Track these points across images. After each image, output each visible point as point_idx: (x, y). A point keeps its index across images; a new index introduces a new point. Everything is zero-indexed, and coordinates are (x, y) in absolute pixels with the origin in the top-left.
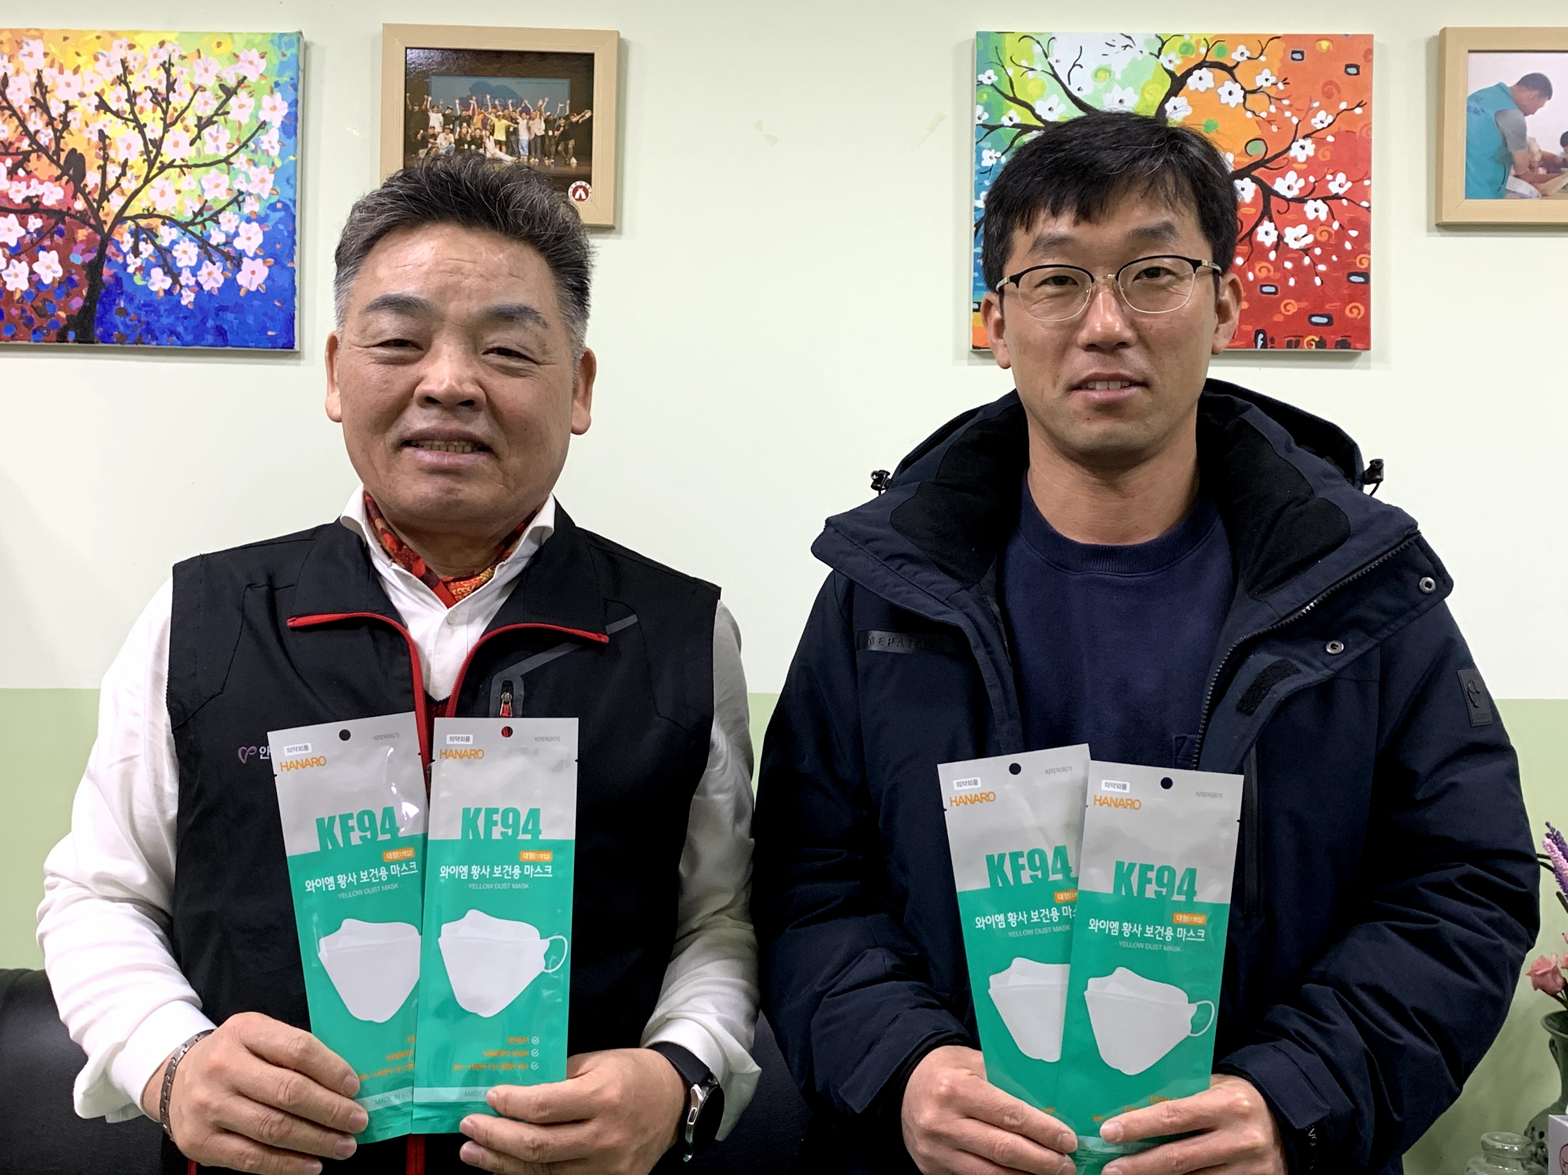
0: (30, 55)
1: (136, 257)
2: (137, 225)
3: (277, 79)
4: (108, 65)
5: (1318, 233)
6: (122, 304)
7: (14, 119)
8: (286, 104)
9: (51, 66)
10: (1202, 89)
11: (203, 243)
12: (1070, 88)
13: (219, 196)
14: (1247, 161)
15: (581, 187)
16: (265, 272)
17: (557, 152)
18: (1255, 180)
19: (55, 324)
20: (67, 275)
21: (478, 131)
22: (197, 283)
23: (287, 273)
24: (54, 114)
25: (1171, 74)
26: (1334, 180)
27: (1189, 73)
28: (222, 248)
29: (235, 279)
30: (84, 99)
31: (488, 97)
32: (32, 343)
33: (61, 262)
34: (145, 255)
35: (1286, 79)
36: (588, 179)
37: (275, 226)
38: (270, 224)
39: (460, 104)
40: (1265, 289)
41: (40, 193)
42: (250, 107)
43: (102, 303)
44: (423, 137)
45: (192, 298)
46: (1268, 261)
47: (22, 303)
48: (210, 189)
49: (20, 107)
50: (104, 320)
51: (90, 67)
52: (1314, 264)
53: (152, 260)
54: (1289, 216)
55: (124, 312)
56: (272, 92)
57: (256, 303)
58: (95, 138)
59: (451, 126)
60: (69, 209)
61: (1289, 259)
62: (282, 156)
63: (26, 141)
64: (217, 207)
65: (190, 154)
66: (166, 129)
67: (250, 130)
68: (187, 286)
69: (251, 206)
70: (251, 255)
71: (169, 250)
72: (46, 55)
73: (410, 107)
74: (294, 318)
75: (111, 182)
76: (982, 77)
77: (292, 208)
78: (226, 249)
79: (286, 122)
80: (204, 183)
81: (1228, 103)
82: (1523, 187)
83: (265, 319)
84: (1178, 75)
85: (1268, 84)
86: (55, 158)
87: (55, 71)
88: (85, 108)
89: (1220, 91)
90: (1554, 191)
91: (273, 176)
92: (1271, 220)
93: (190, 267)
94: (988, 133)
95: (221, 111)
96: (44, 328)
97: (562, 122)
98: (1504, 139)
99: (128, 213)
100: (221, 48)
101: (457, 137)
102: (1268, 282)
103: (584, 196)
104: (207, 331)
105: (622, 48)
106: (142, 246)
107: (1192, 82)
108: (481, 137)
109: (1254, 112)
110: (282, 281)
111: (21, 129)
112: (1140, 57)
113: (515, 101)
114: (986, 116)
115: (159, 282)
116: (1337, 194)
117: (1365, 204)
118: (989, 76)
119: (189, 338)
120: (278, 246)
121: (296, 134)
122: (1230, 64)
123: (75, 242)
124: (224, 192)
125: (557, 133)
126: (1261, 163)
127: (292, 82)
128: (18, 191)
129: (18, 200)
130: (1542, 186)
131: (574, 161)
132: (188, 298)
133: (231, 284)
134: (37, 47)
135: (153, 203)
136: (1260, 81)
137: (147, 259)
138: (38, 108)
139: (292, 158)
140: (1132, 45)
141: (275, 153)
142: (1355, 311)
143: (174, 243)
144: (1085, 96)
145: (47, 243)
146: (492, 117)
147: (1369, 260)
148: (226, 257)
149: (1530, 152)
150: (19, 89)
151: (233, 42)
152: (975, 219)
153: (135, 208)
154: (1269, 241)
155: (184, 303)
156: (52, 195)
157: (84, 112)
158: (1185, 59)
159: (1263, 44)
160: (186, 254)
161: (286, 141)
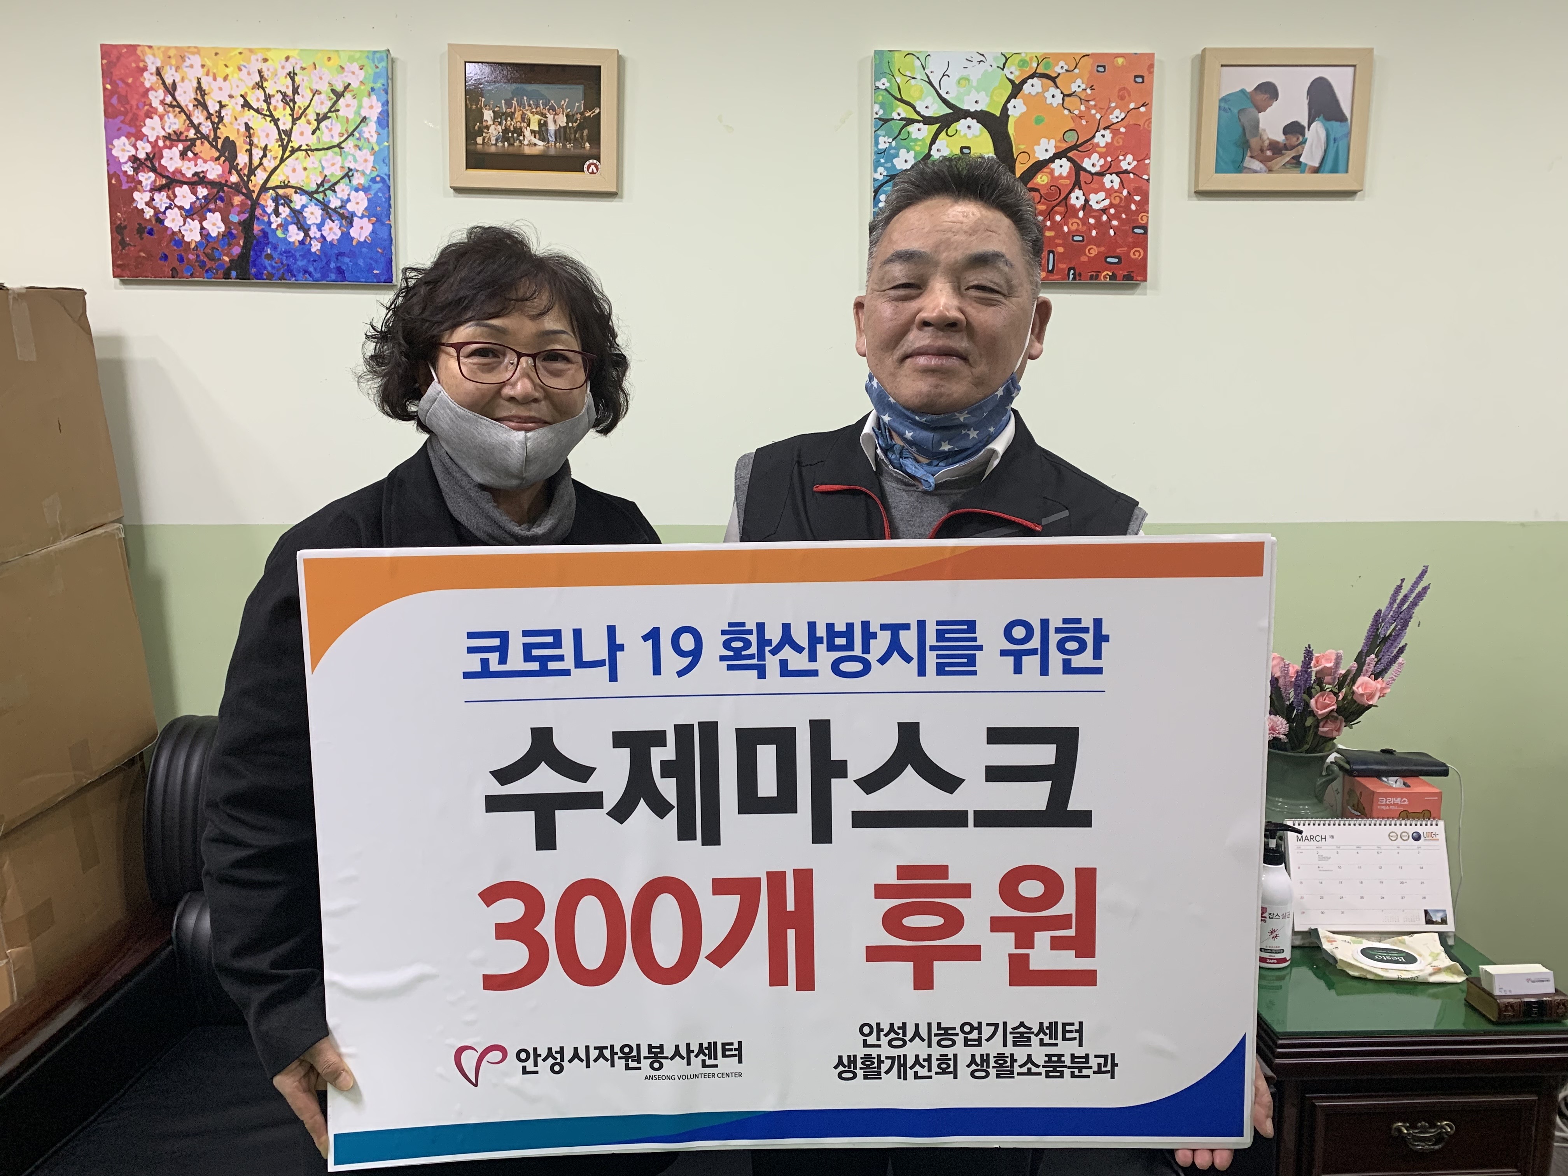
0: (191, 66)
1: (277, 217)
2: (277, 194)
3: (372, 85)
4: (249, 74)
5: (1112, 198)
6: (269, 251)
7: (182, 114)
8: (380, 104)
9: (207, 74)
10: (1034, 93)
11: (325, 206)
12: (940, 92)
13: (334, 172)
14: (1065, 146)
15: (593, 164)
16: (370, 227)
17: (576, 139)
18: (1070, 159)
19: (221, 266)
20: (228, 230)
21: (518, 123)
22: (322, 235)
23: (386, 228)
24: (211, 111)
25: (1012, 81)
26: (1124, 159)
27: (1024, 82)
28: (339, 210)
29: (349, 233)
30: (233, 99)
31: (525, 98)
32: (206, 280)
33: (222, 220)
34: (283, 216)
35: (1092, 86)
36: (598, 159)
37: (376, 194)
38: (372, 192)
39: (505, 103)
40: (1076, 238)
41: (204, 170)
42: (354, 106)
43: (255, 251)
44: (479, 127)
45: (319, 247)
46: (1078, 217)
47: (197, 250)
48: (328, 167)
49: (186, 106)
50: (257, 263)
51: (236, 75)
52: (1109, 220)
53: (289, 219)
54: (1092, 186)
55: (270, 257)
56: (370, 95)
58: (243, 129)
59: (499, 120)
60: (227, 181)
61: (1093, 217)
62: (379, 142)
63: (192, 131)
64: (334, 180)
65: (313, 141)
66: (294, 123)
67: (355, 122)
68: (315, 238)
69: (357, 180)
70: (360, 215)
71: (300, 212)
72: (203, 66)
73: (469, 106)
74: (392, 261)
75: (256, 162)
76: (878, 84)
77: (388, 181)
78: (342, 211)
79: (381, 117)
80: (324, 163)
81: (1051, 104)
82: (1256, 165)
83: (372, 262)
84: (1017, 83)
85: (1080, 90)
86: (214, 143)
87: (210, 78)
89: (1046, 94)
90: (1277, 167)
91: (372, 157)
92: (1080, 189)
93: (316, 224)
94: (883, 125)
95: (333, 109)
96: (214, 269)
97: (579, 116)
98: (1244, 129)
99: (270, 184)
100: (332, 61)
101: (503, 128)
102: (1077, 233)
103: (595, 171)
104: (330, 270)
105: (621, 61)
106: (281, 209)
107: (1026, 88)
108: (521, 128)
109: (1069, 110)
110: (383, 234)
111: (188, 122)
112: (990, 70)
113: (544, 101)
114: (881, 112)
115: (295, 235)
116: (1127, 170)
117: (1145, 177)
118: (884, 83)
119: (318, 275)
120: (378, 209)
121: (388, 126)
122: (1054, 75)
123: (232, 205)
124: (339, 170)
125: (575, 125)
126: (1075, 147)
127: (383, 87)
128: (189, 168)
129: (189, 175)
130: (1269, 163)
131: (587, 145)
132: (316, 247)
133: (346, 236)
134: (196, 60)
135: (288, 177)
136: (1074, 88)
137: (285, 219)
138: (199, 107)
139: (386, 144)
140: (984, 60)
141: (373, 140)
142: (1137, 254)
143: (304, 206)
144: (951, 98)
145: (212, 206)
146: (528, 113)
147: (1148, 217)
148: (342, 216)
149: (1261, 139)
150: (185, 92)
151: (339, 57)
152: (874, 187)
153: (274, 181)
154: (1079, 204)
155: (313, 250)
156: (214, 171)
157: (234, 109)
158: (1022, 71)
159: (1077, 60)
160: (313, 215)
161: (381, 131)
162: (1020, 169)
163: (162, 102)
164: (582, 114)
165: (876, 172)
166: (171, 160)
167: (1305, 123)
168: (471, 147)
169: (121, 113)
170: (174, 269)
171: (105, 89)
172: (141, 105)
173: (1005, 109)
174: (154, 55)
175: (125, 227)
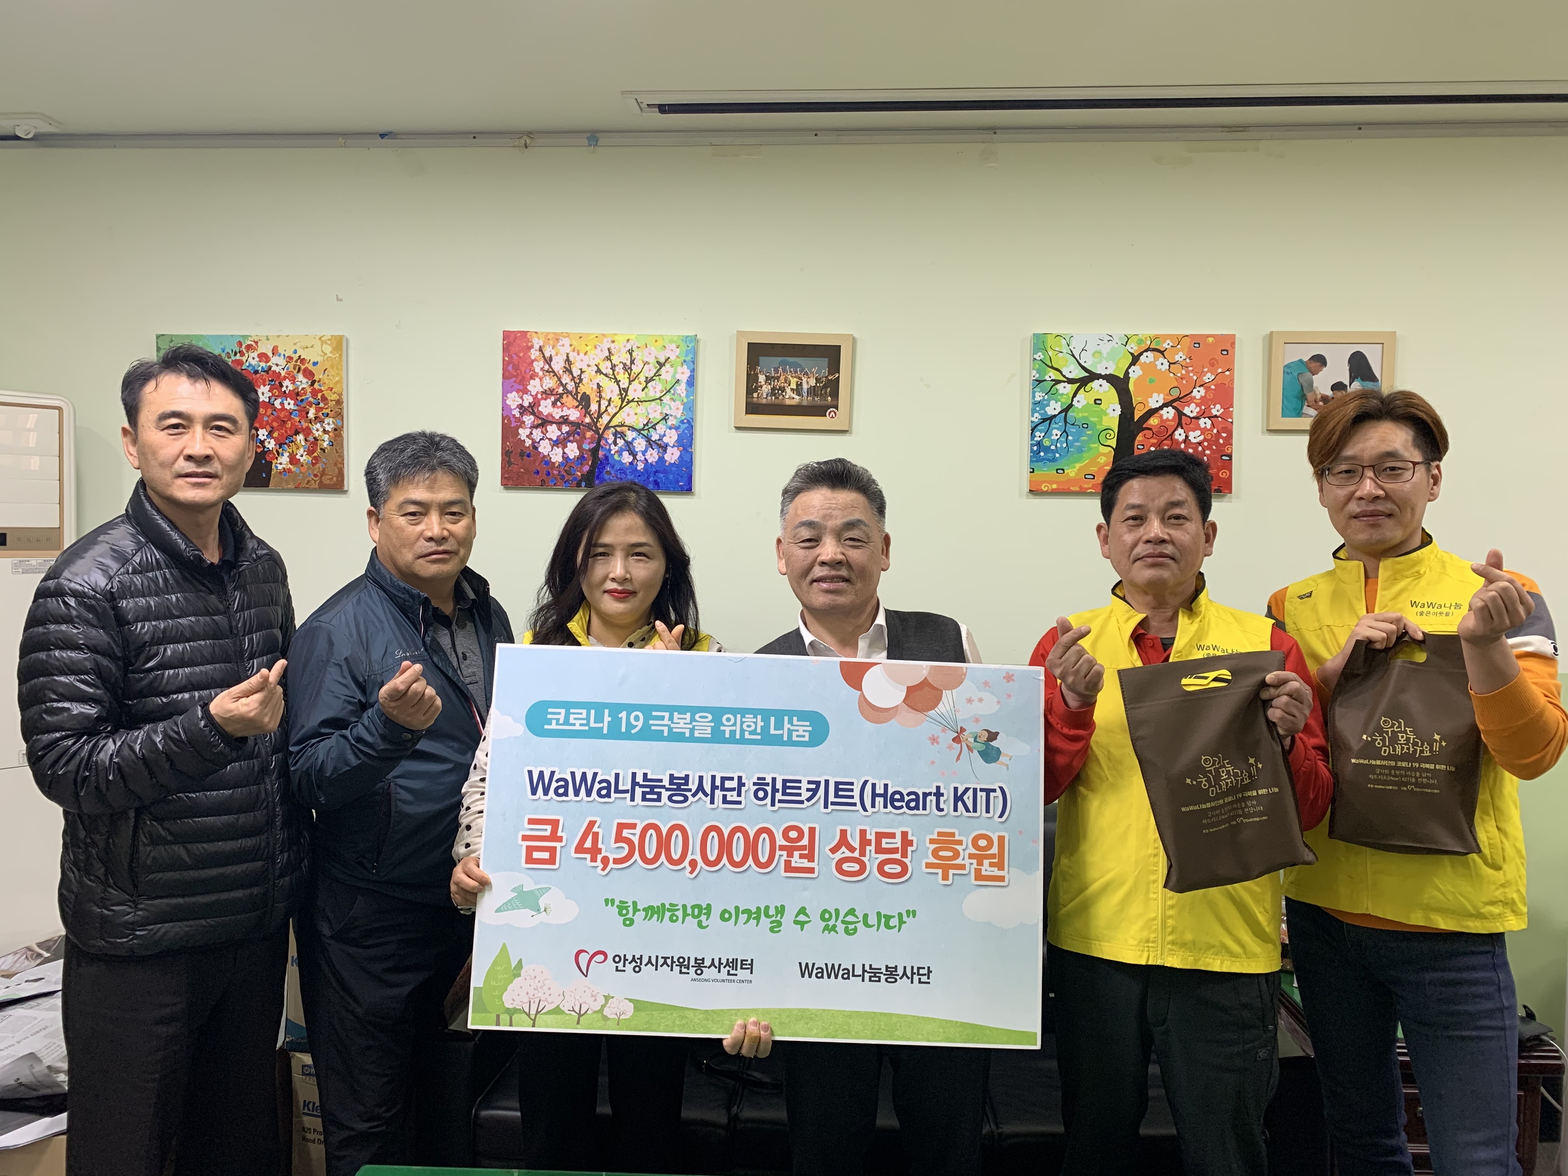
1: (615, 446)
2: (616, 430)
3: (684, 358)
4: (602, 351)
5: (1206, 435)
6: (608, 469)
7: (555, 377)
8: (688, 371)
9: (574, 351)
11: (648, 439)
12: (1080, 361)
13: (656, 416)
14: (1170, 398)
15: (833, 411)
16: (679, 453)
17: (822, 395)
18: (1174, 408)
19: (575, 479)
20: (581, 454)
21: (782, 384)
22: (646, 459)
23: (689, 455)
24: (575, 375)
25: (1132, 354)
26: (1214, 408)
27: (1141, 354)
28: (657, 441)
29: (664, 457)
30: (590, 368)
31: (787, 367)
32: (564, 488)
33: (578, 448)
34: (620, 445)
35: (1191, 357)
36: (837, 408)
37: (683, 431)
38: (681, 430)
39: (774, 370)
41: (568, 414)
42: (671, 372)
43: (598, 468)
44: (756, 387)
45: (642, 467)
47: (559, 468)
48: (652, 413)
49: (558, 372)
50: (599, 476)
51: (593, 352)
52: (1203, 450)
53: (623, 447)
54: (1191, 426)
55: (609, 473)
56: (682, 365)
57: (673, 469)
58: (595, 387)
59: (769, 381)
60: (582, 422)
62: (687, 396)
63: (561, 388)
64: (655, 422)
65: (642, 396)
66: (630, 384)
67: (672, 383)
68: (640, 460)
69: (671, 421)
70: (672, 445)
71: (631, 443)
72: (571, 345)
73: (749, 372)
74: (692, 476)
75: (603, 409)
76: (1035, 356)
77: (691, 422)
78: (660, 442)
79: (689, 380)
80: (649, 409)
81: (1161, 369)
82: (1311, 411)
83: (678, 476)
84: (1136, 355)
85: (1181, 359)
86: (575, 396)
87: (575, 354)
88: (590, 372)
89: (1157, 363)
91: (682, 407)
92: (1182, 428)
93: (642, 451)
94: (1038, 384)
95: (657, 374)
96: (570, 480)
97: (824, 379)
98: (1302, 387)
99: (611, 424)
100: (658, 343)
101: (772, 387)
103: (834, 416)
105: (854, 340)
106: (618, 440)
107: (1143, 359)
108: (784, 387)
109: (1174, 374)
110: (686, 458)
111: (559, 382)
112: (1116, 346)
113: (800, 368)
114: (1037, 376)
115: (627, 458)
116: (1216, 415)
117: (1230, 420)
118: (1039, 356)
120: (685, 441)
121: (694, 386)
122: (1162, 349)
123: (585, 438)
124: (659, 414)
125: (821, 384)
126: (1178, 399)
127: (691, 359)
128: (557, 413)
129: (557, 417)
131: (829, 398)
132: (640, 466)
133: (661, 459)
134: (566, 341)
135: (623, 419)
136: (1177, 358)
137: (621, 447)
138: (567, 372)
139: (691, 397)
140: (1112, 339)
141: (683, 395)
142: (1225, 474)
143: (634, 439)
144: (1088, 366)
145: (571, 438)
146: (790, 377)
147: (1232, 448)
148: (660, 446)
149: (1315, 393)
150: (558, 363)
151: (663, 339)
152: (1032, 427)
153: (615, 422)
154: (1181, 438)
155: (639, 468)
156: (574, 415)
157: (590, 374)
158: (1139, 347)
159: (1179, 340)
160: (640, 444)
161: (689, 389)
162: (1137, 415)
163: (542, 369)
164: (826, 377)
165: (1033, 416)
166: (546, 407)
167: (1347, 382)
168: (749, 400)
169: (516, 377)
170: (543, 481)
171: (504, 360)
172: (528, 371)
173: (1127, 373)
174: (539, 338)
175: (512, 452)
